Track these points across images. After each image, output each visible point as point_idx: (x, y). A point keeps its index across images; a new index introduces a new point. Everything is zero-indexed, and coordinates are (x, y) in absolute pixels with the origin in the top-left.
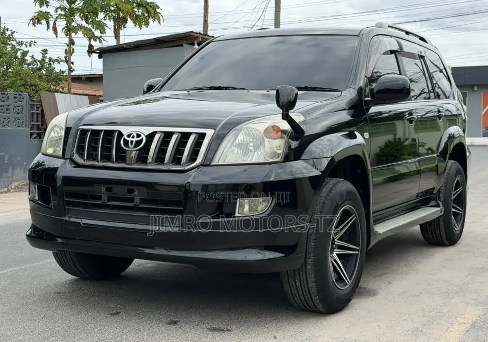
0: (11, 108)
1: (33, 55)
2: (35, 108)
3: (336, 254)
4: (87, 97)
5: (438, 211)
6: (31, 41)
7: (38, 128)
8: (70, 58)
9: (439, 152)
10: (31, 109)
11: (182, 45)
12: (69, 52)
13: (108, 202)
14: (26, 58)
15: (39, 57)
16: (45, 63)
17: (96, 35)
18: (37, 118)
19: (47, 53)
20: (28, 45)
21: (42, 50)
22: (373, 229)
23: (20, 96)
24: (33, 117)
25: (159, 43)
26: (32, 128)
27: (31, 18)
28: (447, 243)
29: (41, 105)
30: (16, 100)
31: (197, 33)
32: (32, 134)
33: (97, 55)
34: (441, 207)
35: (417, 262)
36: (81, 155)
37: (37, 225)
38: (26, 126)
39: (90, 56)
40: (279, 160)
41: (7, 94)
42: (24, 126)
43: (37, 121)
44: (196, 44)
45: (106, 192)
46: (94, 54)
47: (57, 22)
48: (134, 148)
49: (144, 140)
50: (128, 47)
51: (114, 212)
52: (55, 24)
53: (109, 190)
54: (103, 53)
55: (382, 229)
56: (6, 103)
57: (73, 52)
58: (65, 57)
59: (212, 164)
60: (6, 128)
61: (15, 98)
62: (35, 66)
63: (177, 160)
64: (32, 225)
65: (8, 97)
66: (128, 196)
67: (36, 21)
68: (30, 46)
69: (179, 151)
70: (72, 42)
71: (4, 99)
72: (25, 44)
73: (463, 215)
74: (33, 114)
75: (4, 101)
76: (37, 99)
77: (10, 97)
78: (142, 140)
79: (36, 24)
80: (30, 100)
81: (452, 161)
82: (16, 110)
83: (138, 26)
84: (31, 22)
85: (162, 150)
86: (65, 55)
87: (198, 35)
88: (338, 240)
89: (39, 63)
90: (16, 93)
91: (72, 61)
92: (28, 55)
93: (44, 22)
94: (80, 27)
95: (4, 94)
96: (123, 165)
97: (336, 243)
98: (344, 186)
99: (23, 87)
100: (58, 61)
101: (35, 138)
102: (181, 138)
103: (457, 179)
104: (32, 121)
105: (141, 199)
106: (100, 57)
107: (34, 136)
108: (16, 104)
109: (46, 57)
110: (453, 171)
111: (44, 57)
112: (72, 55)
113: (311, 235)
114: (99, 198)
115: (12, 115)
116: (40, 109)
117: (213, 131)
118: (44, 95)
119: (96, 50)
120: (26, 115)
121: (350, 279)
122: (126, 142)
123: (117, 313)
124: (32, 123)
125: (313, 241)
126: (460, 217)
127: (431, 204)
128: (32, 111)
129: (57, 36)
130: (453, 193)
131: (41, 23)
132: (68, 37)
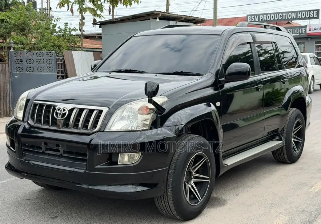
0: (45, 60)
1: (59, 27)
2: (60, 60)
3: (193, 182)
4: (92, 52)
5: (280, 143)
6: (58, 18)
7: (62, 73)
8: (82, 28)
9: (283, 104)
10: (57, 61)
11: (149, 19)
12: (82, 24)
13: (45, 151)
14: (55, 28)
15: (63, 27)
16: (67, 31)
17: (98, 13)
18: (61, 66)
19: (68, 25)
20: (56, 20)
21: (65, 24)
22: (222, 163)
23: (50, 53)
24: (58, 66)
25: (135, 18)
26: (58, 73)
27: (58, 4)
28: (289, 162)
29: (64, 58)
30: (48, 56)
31: (158, 12)
32: (58, 77)
33: (98, 26)
34: (283, 141)
35: (263, 177)
36: (33, 119)
37: (11, 163)
38: (54, 72)
39: (94, 26)
40: (147, 128)
41: (43, 52)
42: (53, 71)
43: (61, 69)
44: (158, 18)
45: (44, 145)
46: (96, 25)
47: (73, 6)
48: (61, 118)
49: (67, 113)
50: (116, 21)
51: (49, 157)
52: (72, 7)
53: (46, 144)
54: (102, 24)
55: (231, 162)
56: (42, 58)
57: (84, 24)
58: (79, 27)
59: (105, 131)
60: (43, 73)
61: (47, 54)
62: (61, 33)
63: (85, 126)
64: (8, 162)
65: (43, 54)
66: (56, 148)
67: (61, 5)
68: (57, 21)
69: (87, 121)
70: (83, 18)
71: (41, 55)
72: (54, 20)
73: (302, 143)
74: (58, 64)
75: (41, 57)
76: (61, 54)
77: (44, 54)
78: (65, 113)
79: (61, 7)
80: (57, 55)
81: (294, 109)
82: (48, 62)
83: (125, 5)
84: (58, 6)
85: (77, 120)
86: (79, 26)
87: (159, 13)
88: (195, 173)
89: (63, 31)
90: (47, 51)
91: (83, 29)
92: (56, 27)
93: (66, 5)
94: (88, 8)
95: (41, 52)
96: (55, 128)
97: (193, 175)
98: (197, 140)
99: (52, 48)
100: (74, 30)
101: (60, 79)
102: (89, 113)
103: (297, 120)
104: (58, 68)
105: (64, 151)
106: (100, 27)
107: (59, 77)
108: (48, 58)
109: (67, 28)
110: (294, 116)
111: (66, 28)
112: (83, 26)
113: (170, 174)
114: (41, 148)
115: (46, 65)
116: (63, 61)
117: (108, 109)
118: (65, 52)
119: (97, 22)
120: (54, 65)
121: (202, 198)
122: (57, 114)
123: (56, 217)
124: (58, 70)
125: (171, 178)
126: (300, 145)
127: (276, 139)
128: (58, 63)
129: (73, 15)
130: (293, 130)
131: (64, 6)
132: (81, 14)
